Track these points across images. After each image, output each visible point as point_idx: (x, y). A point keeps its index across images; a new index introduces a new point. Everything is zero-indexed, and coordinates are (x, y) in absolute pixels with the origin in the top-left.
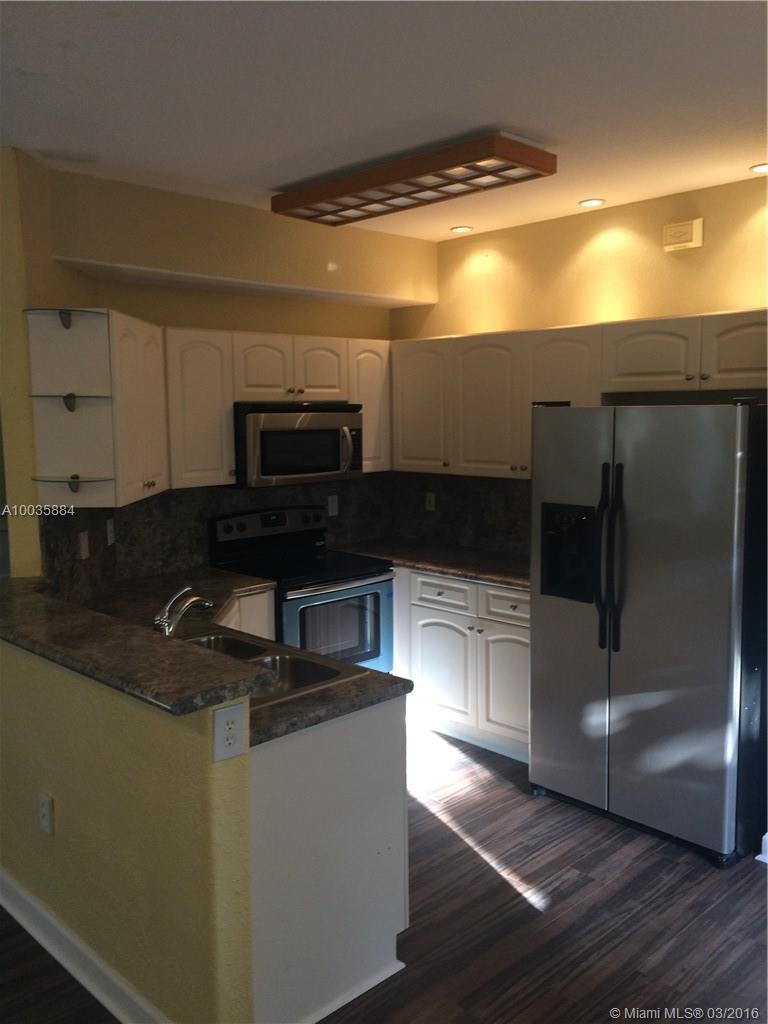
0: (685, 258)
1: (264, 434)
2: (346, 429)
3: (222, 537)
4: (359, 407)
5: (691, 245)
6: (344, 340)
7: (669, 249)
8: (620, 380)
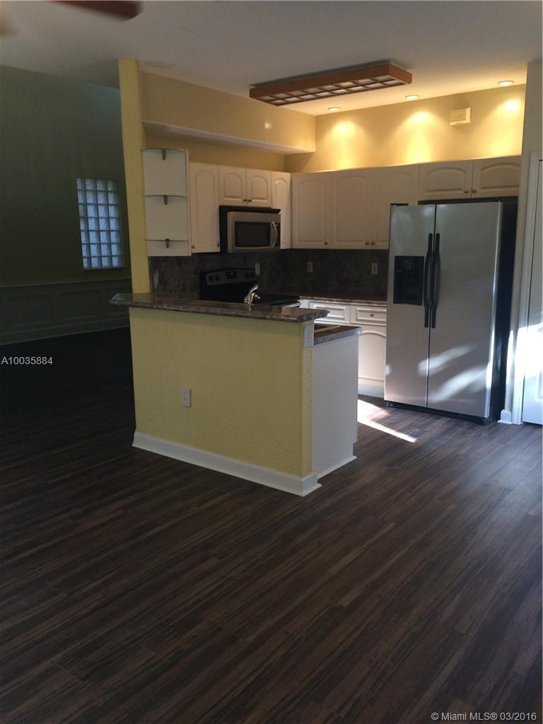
0: (461, 129)
1: (237, 224)
2: (273, 223)
3: (209, 283)
4: (279, 211)
5: (464, 122)
6: (270, 172)
7: (452, 124)
8: (430, 194)
